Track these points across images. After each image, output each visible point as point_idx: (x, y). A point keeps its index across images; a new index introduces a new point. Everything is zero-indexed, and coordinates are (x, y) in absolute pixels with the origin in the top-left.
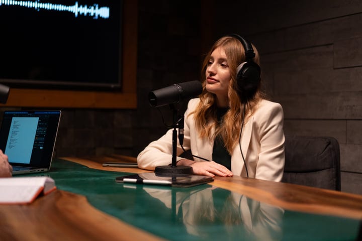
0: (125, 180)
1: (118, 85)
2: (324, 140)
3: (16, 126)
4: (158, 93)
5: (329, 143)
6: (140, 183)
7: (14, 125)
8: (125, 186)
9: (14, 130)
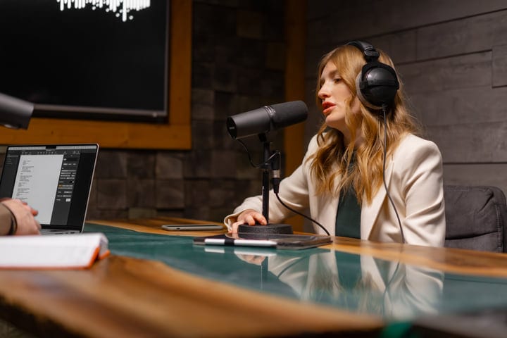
0: (207, 241)
1: (164, 113)
2: (484, 190)
3: (27, 168)
4: (239, 119)
5: (492, 196)
6: (230, 244)
7: (23, 167)
8: (208, 250)
9: (25, 174)
